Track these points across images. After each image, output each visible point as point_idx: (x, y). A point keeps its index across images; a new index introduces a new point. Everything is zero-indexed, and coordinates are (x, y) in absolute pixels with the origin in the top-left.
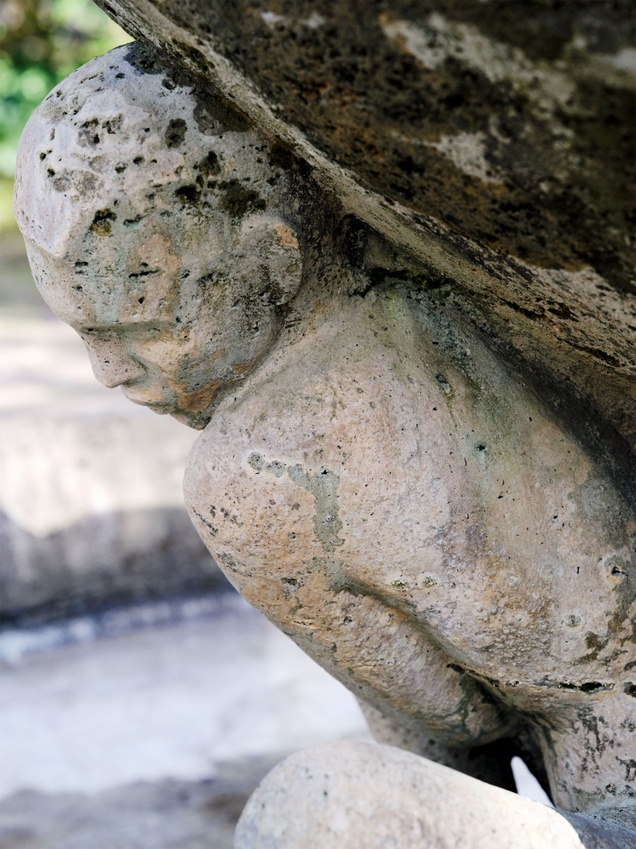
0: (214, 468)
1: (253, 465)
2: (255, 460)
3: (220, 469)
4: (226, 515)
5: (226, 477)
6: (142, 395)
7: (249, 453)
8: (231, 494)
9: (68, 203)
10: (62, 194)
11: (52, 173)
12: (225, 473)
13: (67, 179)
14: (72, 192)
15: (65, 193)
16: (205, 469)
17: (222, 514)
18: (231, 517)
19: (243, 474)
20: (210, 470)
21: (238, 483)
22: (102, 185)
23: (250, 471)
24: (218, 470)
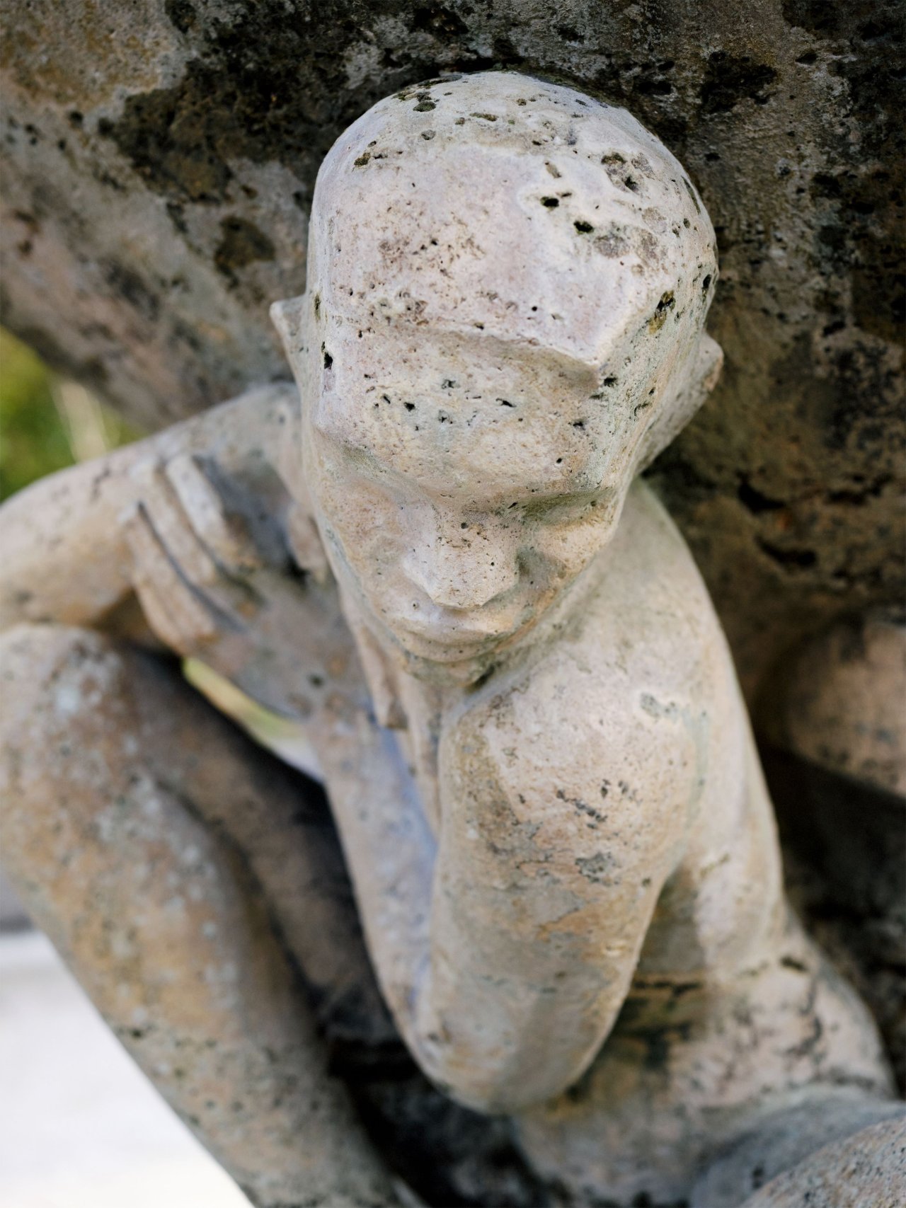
0: (601, 722)
1: (648, 711)
2: (649, 702)
3: (610, 722)
4: (624, 791)
5: (620, 733)
6: (490, 622)
7: (637, 694)
8: (632, 758)
9: (629, 276)
10: (614, 262)
11: (583, 228)
12: (618, 728)
13: (616, 238)
14: (633, 259)
15: (622, 259)
16: (589, 726)
17: (619, 790)
18: (630, 793)
19: (639, 726)
20: (596, 726)
21: (636, 739)
22: (664, 253)
23: (646, 719)
24: (608, 724)
